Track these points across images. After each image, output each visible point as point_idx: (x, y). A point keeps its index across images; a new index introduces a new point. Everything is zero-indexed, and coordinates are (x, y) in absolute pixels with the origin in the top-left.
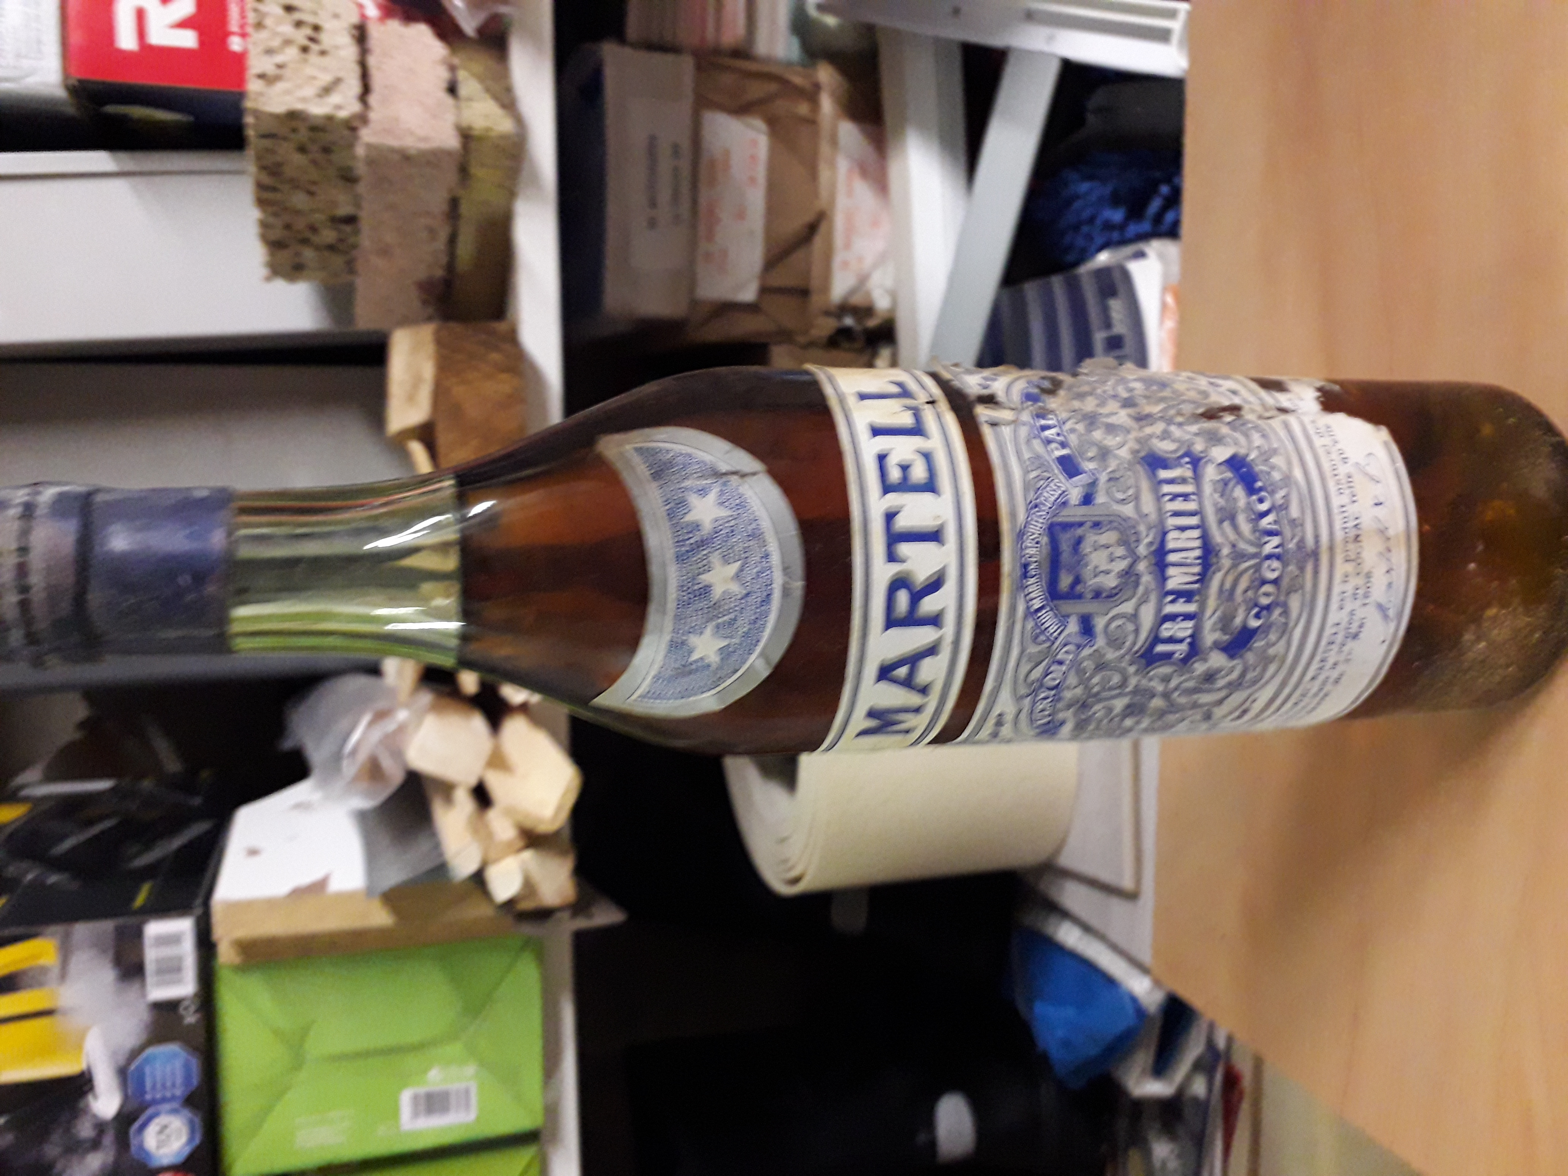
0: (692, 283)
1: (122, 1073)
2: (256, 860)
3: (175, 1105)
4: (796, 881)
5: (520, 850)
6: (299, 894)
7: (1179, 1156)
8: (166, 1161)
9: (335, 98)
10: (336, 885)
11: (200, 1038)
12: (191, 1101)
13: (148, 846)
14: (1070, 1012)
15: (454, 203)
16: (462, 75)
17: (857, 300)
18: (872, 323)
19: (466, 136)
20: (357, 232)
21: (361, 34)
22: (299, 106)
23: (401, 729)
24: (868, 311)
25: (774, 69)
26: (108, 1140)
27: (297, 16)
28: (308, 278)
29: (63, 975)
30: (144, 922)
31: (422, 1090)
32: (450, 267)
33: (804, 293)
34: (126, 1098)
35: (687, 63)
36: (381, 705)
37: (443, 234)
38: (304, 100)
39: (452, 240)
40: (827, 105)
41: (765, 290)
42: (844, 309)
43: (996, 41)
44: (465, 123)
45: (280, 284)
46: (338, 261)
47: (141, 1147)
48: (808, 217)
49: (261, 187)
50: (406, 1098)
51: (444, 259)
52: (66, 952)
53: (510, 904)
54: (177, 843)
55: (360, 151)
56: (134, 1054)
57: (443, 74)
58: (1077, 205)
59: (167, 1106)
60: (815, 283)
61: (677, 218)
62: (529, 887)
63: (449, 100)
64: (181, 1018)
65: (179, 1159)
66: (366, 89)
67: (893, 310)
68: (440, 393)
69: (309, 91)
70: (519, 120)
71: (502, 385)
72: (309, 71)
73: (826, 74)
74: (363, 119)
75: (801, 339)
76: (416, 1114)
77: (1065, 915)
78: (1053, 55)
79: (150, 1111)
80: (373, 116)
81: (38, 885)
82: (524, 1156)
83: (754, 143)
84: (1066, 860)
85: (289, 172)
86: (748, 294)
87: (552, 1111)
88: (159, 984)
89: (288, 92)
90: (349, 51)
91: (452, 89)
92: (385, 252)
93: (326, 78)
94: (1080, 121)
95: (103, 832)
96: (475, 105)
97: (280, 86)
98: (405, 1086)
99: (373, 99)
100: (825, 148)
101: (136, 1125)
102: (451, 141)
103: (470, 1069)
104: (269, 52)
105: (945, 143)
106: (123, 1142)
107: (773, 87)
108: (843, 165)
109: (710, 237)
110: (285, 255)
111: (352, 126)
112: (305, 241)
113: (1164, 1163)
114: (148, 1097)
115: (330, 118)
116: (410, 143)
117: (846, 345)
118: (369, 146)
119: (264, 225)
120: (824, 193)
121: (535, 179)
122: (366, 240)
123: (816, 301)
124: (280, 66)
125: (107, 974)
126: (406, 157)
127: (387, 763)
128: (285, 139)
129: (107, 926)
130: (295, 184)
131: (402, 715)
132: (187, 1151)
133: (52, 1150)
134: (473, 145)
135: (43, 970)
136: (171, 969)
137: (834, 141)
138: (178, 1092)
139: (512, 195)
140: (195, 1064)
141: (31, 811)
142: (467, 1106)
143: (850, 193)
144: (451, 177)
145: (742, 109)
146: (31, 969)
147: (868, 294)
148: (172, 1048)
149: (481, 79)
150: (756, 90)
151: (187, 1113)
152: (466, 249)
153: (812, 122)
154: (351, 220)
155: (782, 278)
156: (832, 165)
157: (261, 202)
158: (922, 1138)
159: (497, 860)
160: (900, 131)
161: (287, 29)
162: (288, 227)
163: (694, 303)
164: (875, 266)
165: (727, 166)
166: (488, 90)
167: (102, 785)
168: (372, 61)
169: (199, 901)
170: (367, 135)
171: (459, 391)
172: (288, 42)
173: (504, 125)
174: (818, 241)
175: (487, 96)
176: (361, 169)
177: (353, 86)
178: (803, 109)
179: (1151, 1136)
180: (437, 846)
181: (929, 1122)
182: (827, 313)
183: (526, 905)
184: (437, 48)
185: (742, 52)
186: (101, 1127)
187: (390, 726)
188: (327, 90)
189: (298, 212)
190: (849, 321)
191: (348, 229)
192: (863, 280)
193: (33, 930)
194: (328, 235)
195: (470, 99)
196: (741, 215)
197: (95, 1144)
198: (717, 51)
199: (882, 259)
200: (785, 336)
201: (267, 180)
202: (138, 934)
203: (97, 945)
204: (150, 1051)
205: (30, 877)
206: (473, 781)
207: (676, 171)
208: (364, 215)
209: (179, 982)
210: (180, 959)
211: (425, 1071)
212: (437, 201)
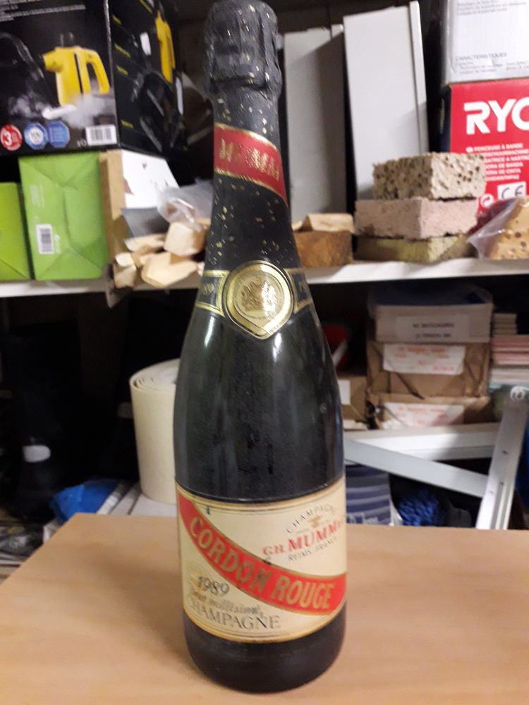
0: (390, 343)
1: (59, 119)
2: (142, 167)
3: (47, 139)
4: (135, 384)
5: (136, 265)
6: (125, 183)
7: (19, 547)
8: (26, 137)
9: (439, 187)
10: (128, 196)
11: (72, 147)
12: (48, 145)
13: (150, 127)
14: (79, 500)
15: (402, 237)
16: (455, 239)
17: (386, 414)
18: (377, 421)
19: (427, 240)
20: (392, 199)
21: (469, 198)
22: (434, 173)
23: (187, 220)
24: (382, 419)
25: (485, 378)
26: (35, 115)
27: (474, 172)
28: (375, 181)
29: (95, 96)
30: (115, 125)
31: (51, 233)
32: (379, 237)
33: (389, 391)
34: (50, 121)
35: (486, 340)
36: (197, 212)
37: (390, 234)
38: (438, 175)
39: (389, 238)
40: (471, 401)
41: (389, 373)
42: (382, 408)
43: (492, 470)
44: (433, 240)
45: (372, 169)
46: (381, 192)
47: (32, 127)
48: (421, 393)
49: (406, 160)
50: (49, 226)
51: (381, 235)
52: (105, 96)
53: (115, 262)
54: (151, 137)
55: (419, 198)
56: (66, 123)
57: (453, 232)
58: (423, 507)
59: (46, 136)
60: (393, 395)
61: (418, 336)
62: (122, 269)
63: (442, 234)
64: (79, 139)
65: (27, 141)
66: (445, 200)
67: (383, 429)
68: (324, 233)
69: (442, 178)
70: (436, 263)
71: (326, 258)
72: (451, 177)
73: (484, 400)
74: (432, 199)
75: (369, 390)
76: (42, 230)
77: (120, 499)
78: (484, 493)
79: (45, 130)
80: (434, 203)
81: (133, 85)
82: (26, 274)
83: (452, 369)
84: (142, 499)
85: (412, 171)
86: (387, 367)
87: (43, 284)
88: (92, 132)
89: (440, 168)
90: (460, 193)
91: (448, 235)
92: (384, 211)
93: (448, 184)
94: (456, 506)
95: (157, 110)
96: (442, 244)
97: (443, 166)
98: (53, 225)
99: (441, 203)
100: (451, 400)
101: (39, 124)
102: (424, 234)
103: (59, 251)
104: (458, 161)
105: (451, 450)
106: (34, 120)
107: (477, 377)
108: (444, 408)
109: (410, 350)
110: (382, 171)
111: (428, 195)
112: (387, 179)
113: (18, 541)
114: (51, 130)
115: (431, 186)
116: (422, 218)
117: (367, 409)
118: (421, 201)
119: (392, 163)
120: (432, 399)
121: (413, 270)
122: (389, 203)
123: (386, 396)
124: (452, 166)
125: (96, 112)
126: (417, 216)
127: (174, 215)
128: (423, 169)
129: (114, 112)
130: (408, 173)
131: (192, 220)
132: (30, 144)
133: (32, 94)
134: (424, 243)
135: (98, 89)
136: (97, 135)
137: (454, 404)
138: (52, 141)
139: (406, 261)
140: (63, 146)
141: (169, 83)
142: (44, 251)
143: (433, 410)
144: (411, 236)
145: (466, 363)
146: (98, 84)
147: (389, 419)
148: (68, 137)
149: (454, 247)
150: (475, 369)
151: (44, 144)
152: (386, 243)
153: (463, 394)
154: (396, 196)
155: (395, 382)
156: (443, 403)
157: (401, 160)
158: (32, 439)
159: (132, 257)
160: (458, 431)
161: (469, 168)
162: (393, 171)
163: (382, 343)
164: (401, 422)
165: (441, 357)
166: (448, 249)
167: (181, 109)
168: (458, 202)
169: (123, 145)
170: (425, 201)
171: (323, 241)
172: (462, 168)
173: (433, 256)
174: (412, 397)
175: (446, 249)
176: (414, 198)
177: (445, 195)
178: (468, 391)
179: (29, 536)
180: (142, 235)
181: (39, 443)
182: (380, 401)
183: (115, 268)
184: (466, 229)
185: (492, 364)
186: (40, 112)
187: (188, 216)
188: (442, 184)
189: (398, 175)
190: (378, 411)
191: (393, 195)
192: (395, 417)
193: (113, 85)
194: (390, 188)
195: (444, 242)
196: (421, 363)
197: (33, 110)
198: (492, 353)
199: (404, 425)
200: (370, 383)
201: (409, 162)
202: (111, 122)
203: (108, 107)
204: (67, 129)
205: (137, 83)
206: (166, 248)
207: (438, 335)
208: (397, 201)
209: (93, 138)
210: (101, 139)
211: (58, 234)
212: (403, 230)
